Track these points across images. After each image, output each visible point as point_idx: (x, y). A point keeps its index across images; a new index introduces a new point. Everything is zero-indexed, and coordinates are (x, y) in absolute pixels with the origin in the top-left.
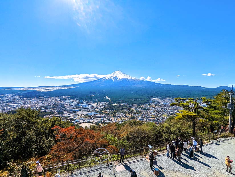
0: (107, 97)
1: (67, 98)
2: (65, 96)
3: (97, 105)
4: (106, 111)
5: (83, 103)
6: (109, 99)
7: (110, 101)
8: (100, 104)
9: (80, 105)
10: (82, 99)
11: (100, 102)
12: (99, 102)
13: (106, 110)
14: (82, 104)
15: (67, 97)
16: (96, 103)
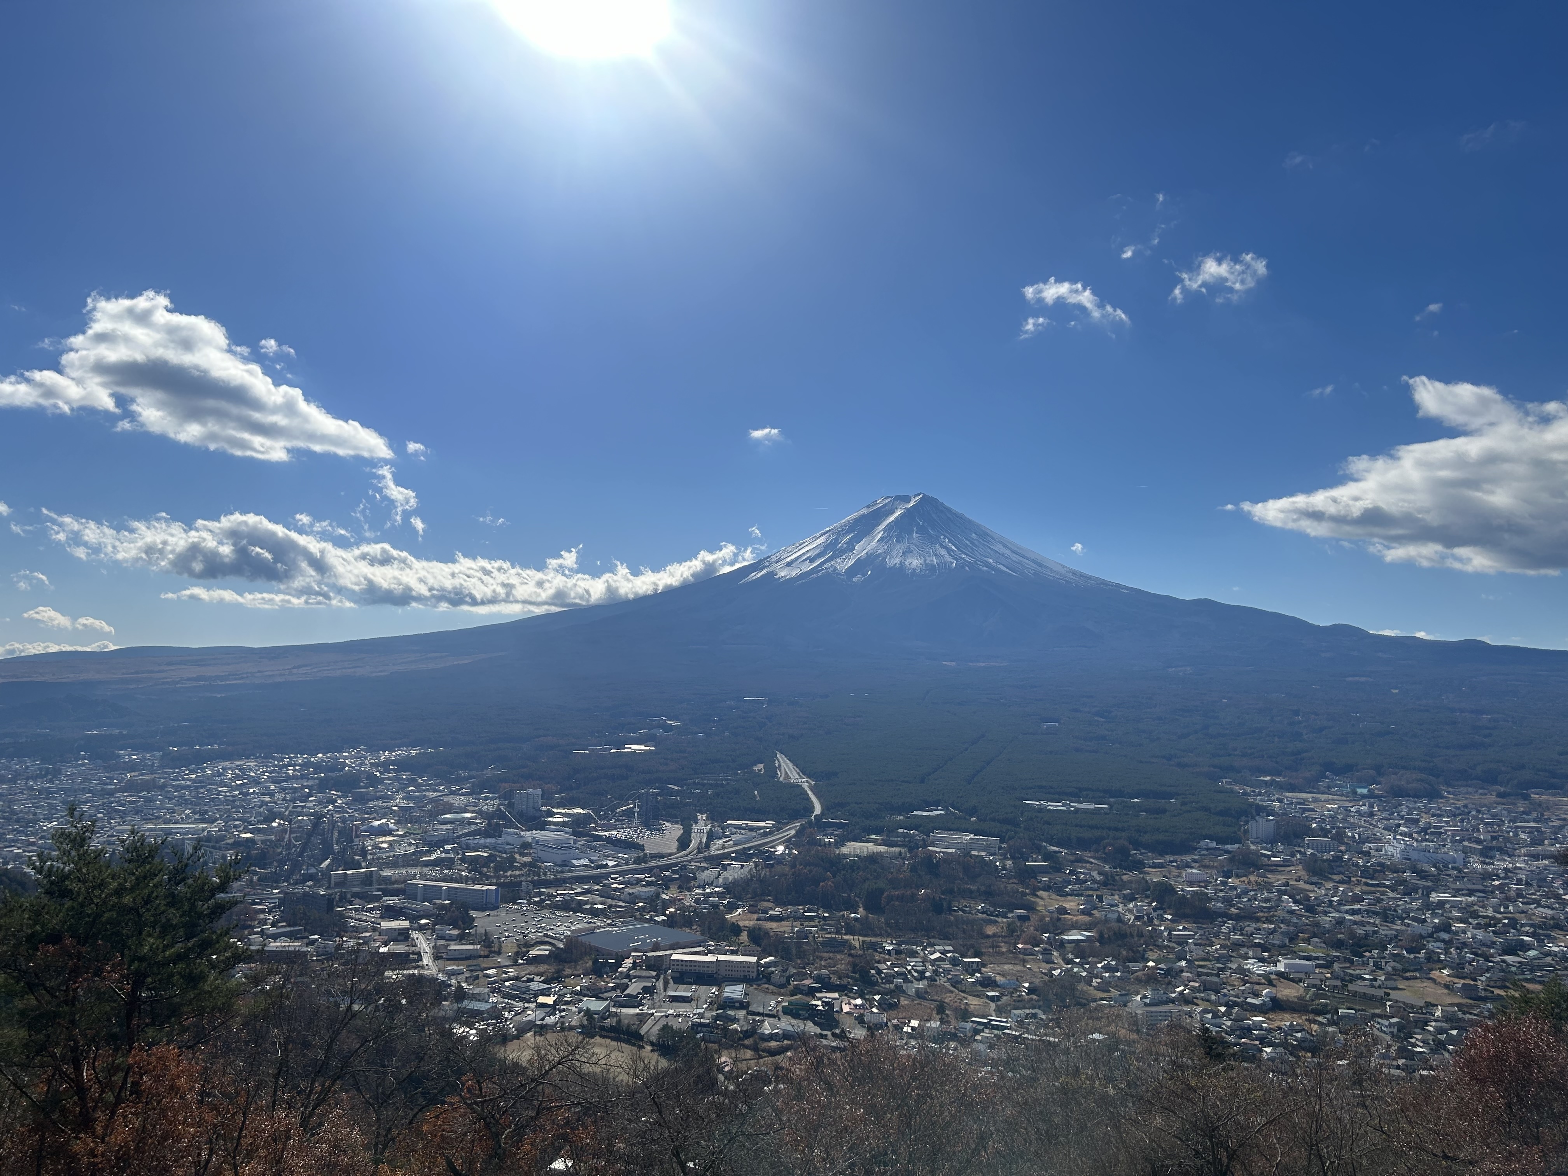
0: (788, 771)
3: (684, 842)
4: (776, 911)
5: (543, 826)
6: (806, 784)
7: (818, 810)
9: (517, 842)
10: (528, 779)
11: (717, 816)
12: (703, 817)
16: (674, 831)
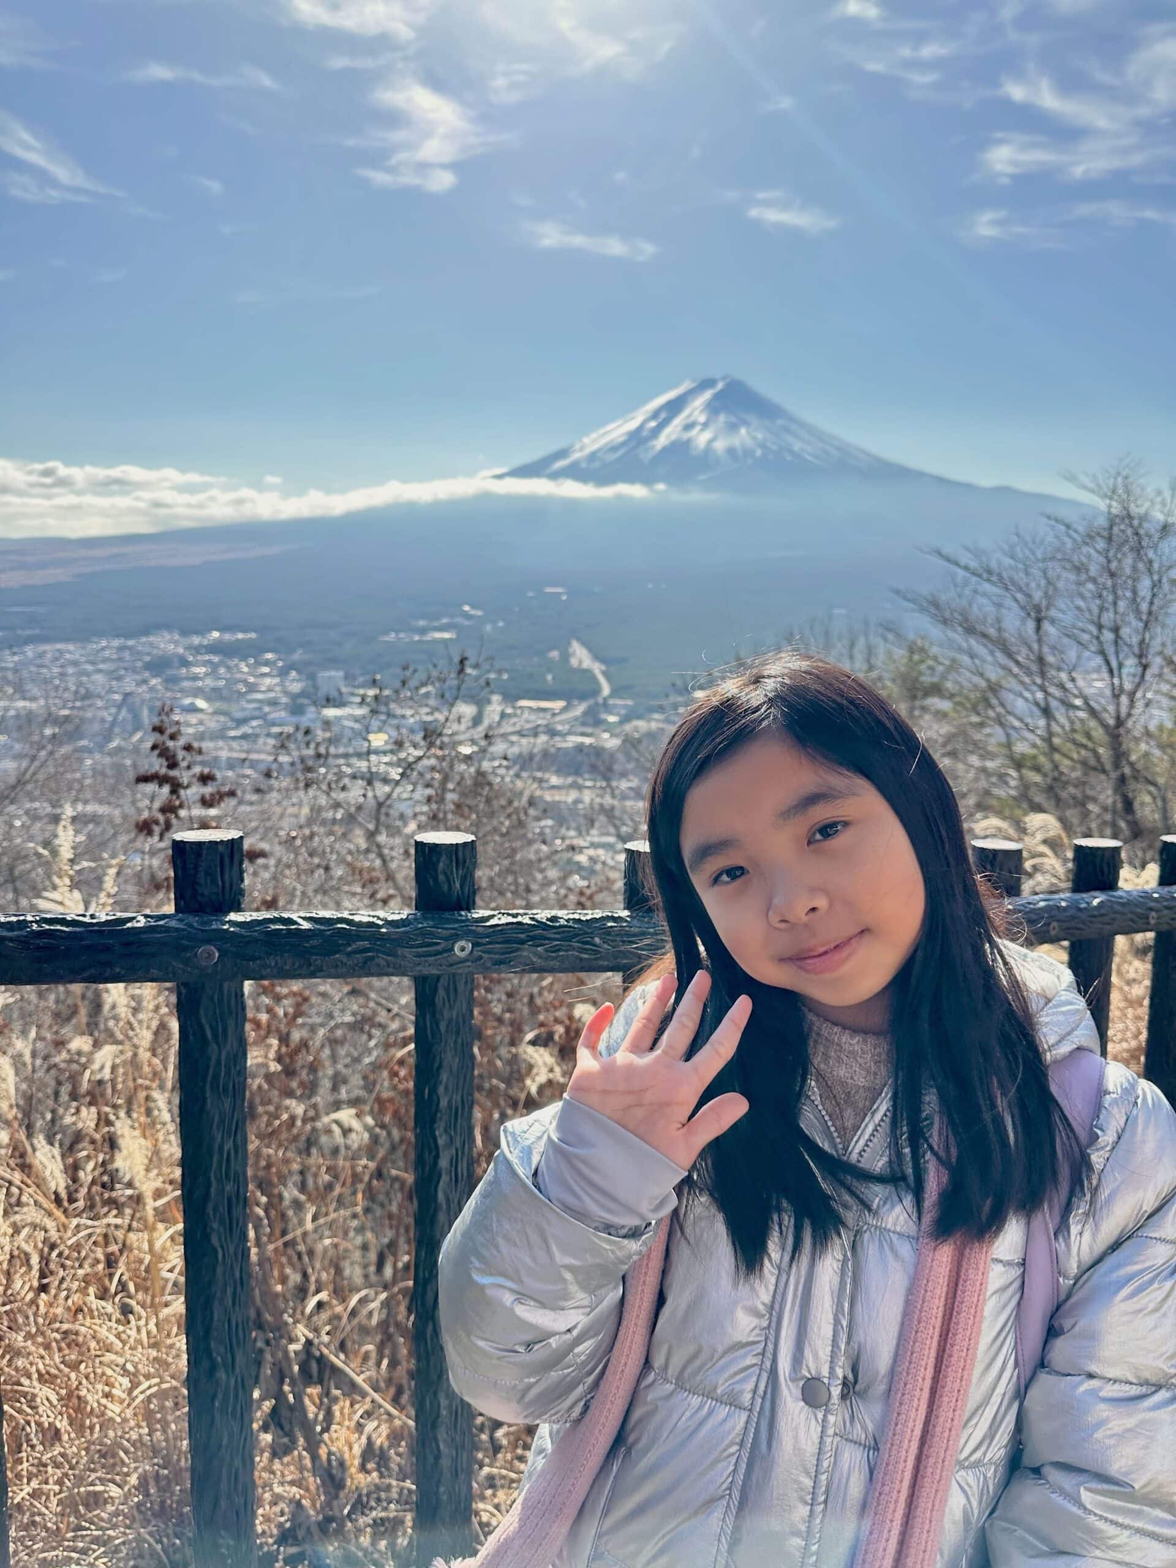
0: (581, 656)
1: (197, 650)
2: (184, 633)
3: (476, 721)
4: (554, 780)
7: (606, 690)
8: (503, 715)
10: (333, 662)
11: (510, 697)
12: (496, 698)
13: (558, 772)
14: (330, 712)
15: (196, 640)
16: (467, 710)
